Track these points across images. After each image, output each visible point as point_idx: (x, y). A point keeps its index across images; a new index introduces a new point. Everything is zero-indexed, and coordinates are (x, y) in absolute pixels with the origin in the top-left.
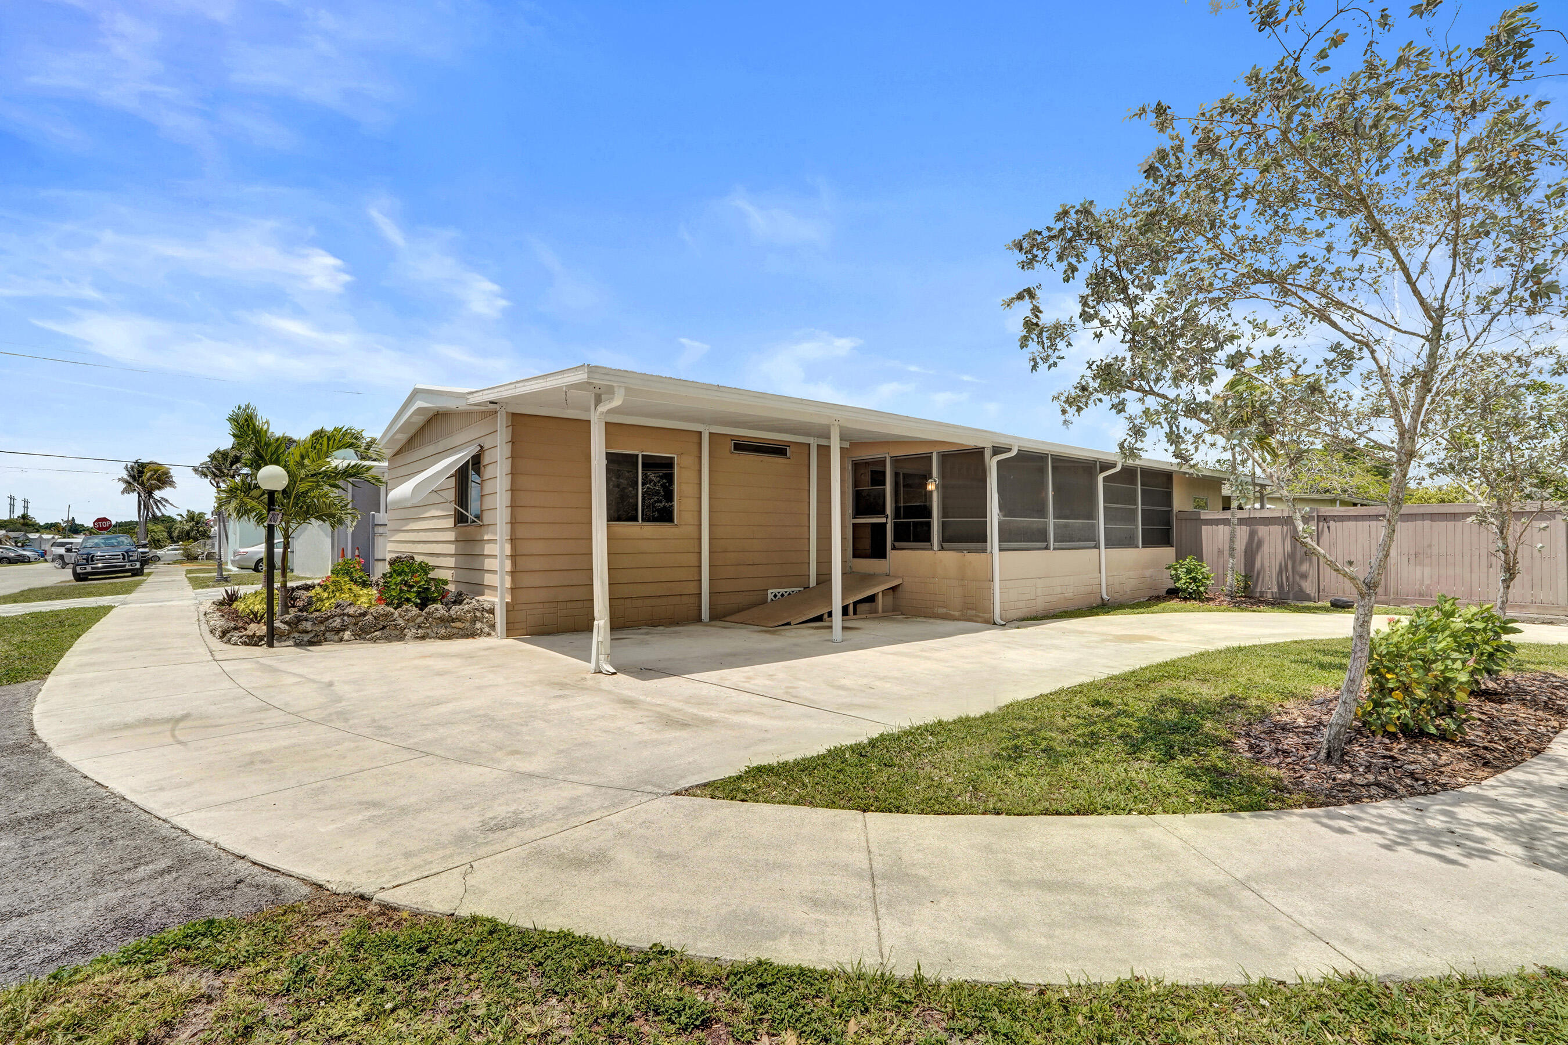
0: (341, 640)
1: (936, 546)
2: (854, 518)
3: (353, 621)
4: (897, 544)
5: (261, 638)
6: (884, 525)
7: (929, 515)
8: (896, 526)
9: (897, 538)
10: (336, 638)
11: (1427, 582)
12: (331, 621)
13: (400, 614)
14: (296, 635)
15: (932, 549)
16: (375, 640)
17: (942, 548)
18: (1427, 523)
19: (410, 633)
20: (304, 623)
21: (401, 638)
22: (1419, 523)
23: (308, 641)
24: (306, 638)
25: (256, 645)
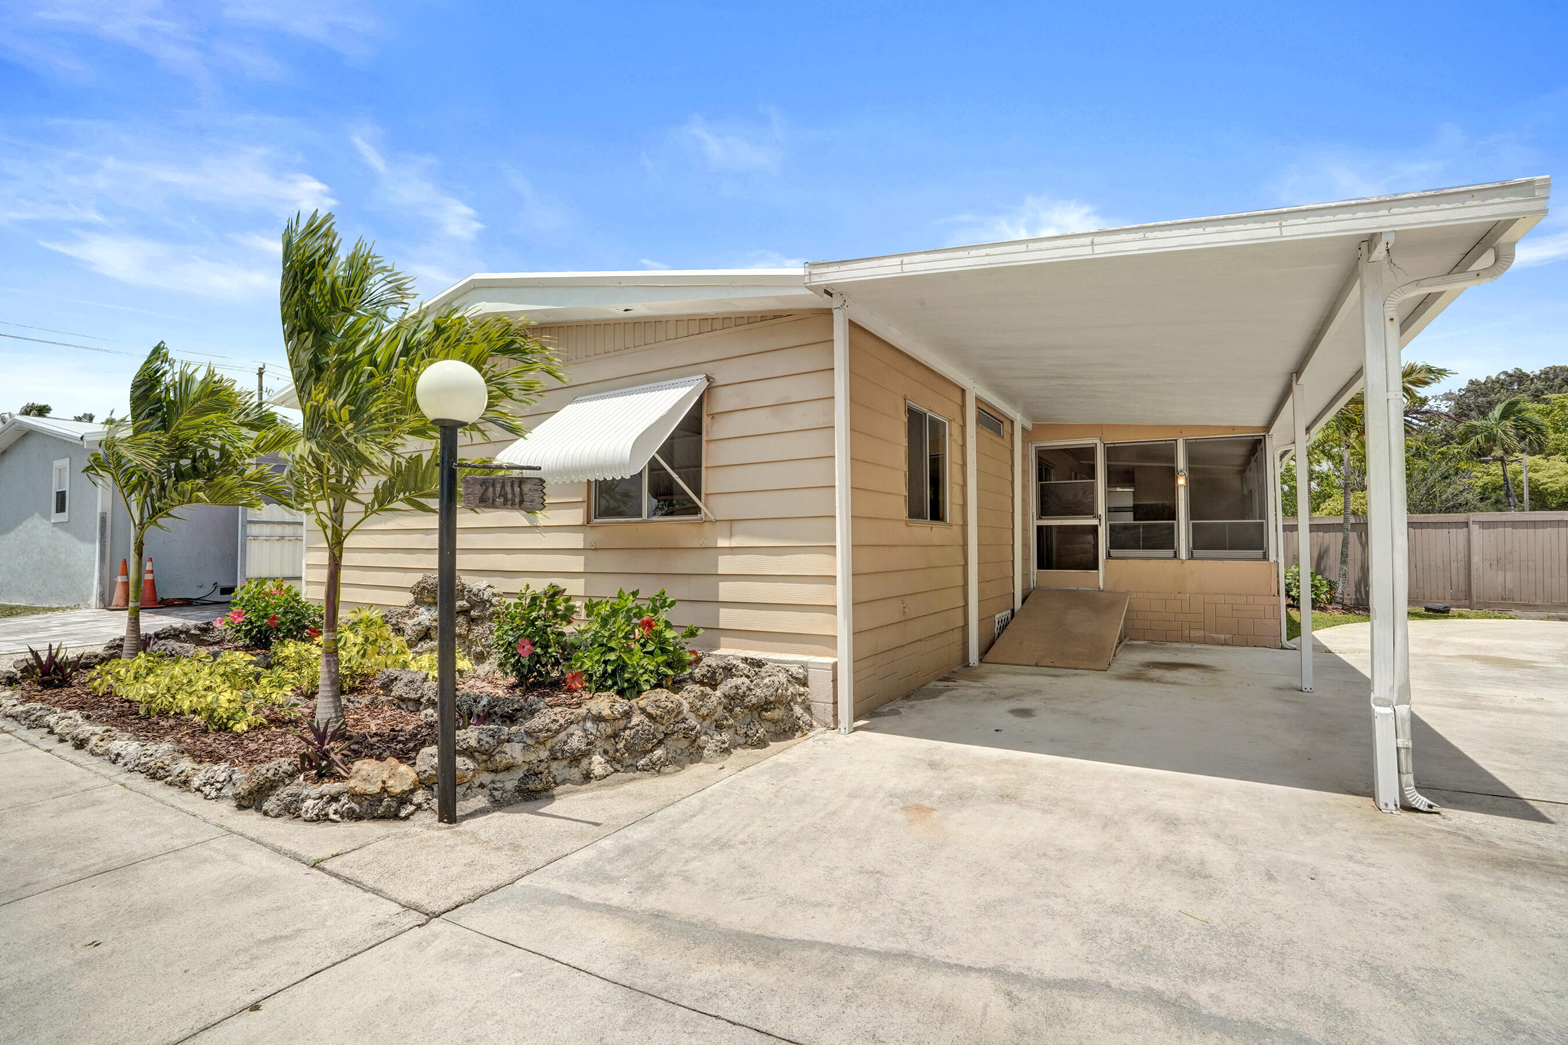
0: (587, 777)
1: (1183, 554)
2: (1039, 518)
3: (608, 729)
4: (1114, 552)
5: (404, 799)
6: (1094, 529)
7: (1172, 515)
8: (1113, 529)
9: (1115, 543)
10: (576, 773)
11: (1509, 586)
12: (562, 736)
13: (692, 706)
14: (486, 778)
15: (1175, 557)
16: (655, 768)
17: (1192, 557)
18: (1508, 530)
19: (711, 743)
20: (507, 747)
21: (694, 753)
22: (1501, 530)
23: (519, 790)
24: (510, 781)
25: (393, 816)
